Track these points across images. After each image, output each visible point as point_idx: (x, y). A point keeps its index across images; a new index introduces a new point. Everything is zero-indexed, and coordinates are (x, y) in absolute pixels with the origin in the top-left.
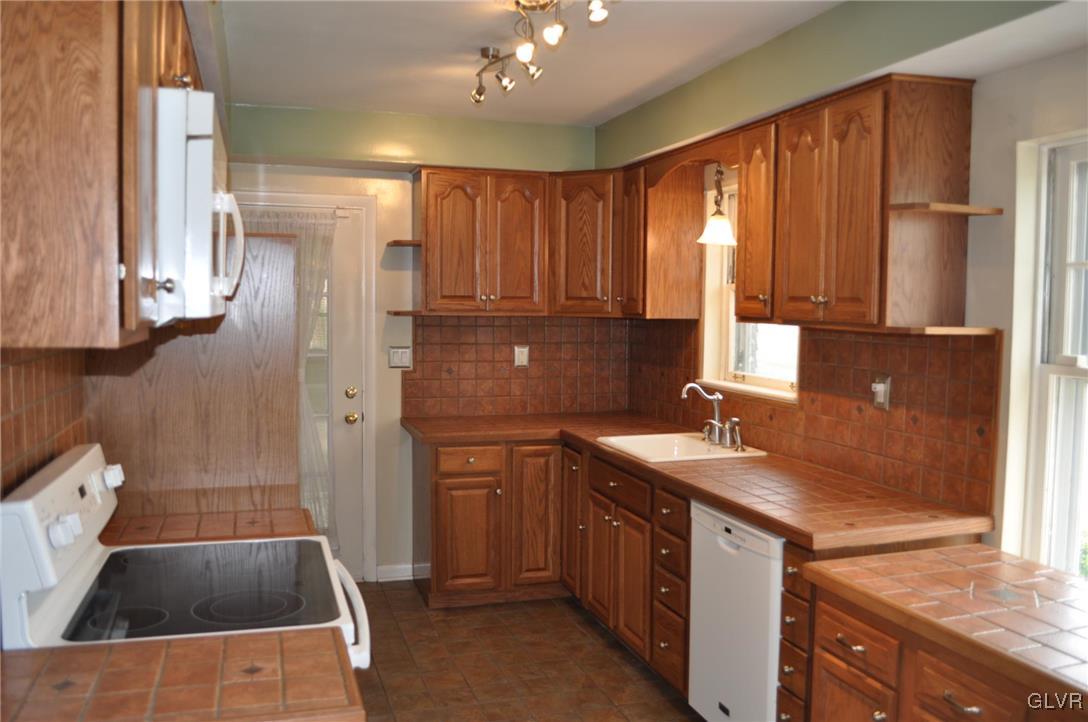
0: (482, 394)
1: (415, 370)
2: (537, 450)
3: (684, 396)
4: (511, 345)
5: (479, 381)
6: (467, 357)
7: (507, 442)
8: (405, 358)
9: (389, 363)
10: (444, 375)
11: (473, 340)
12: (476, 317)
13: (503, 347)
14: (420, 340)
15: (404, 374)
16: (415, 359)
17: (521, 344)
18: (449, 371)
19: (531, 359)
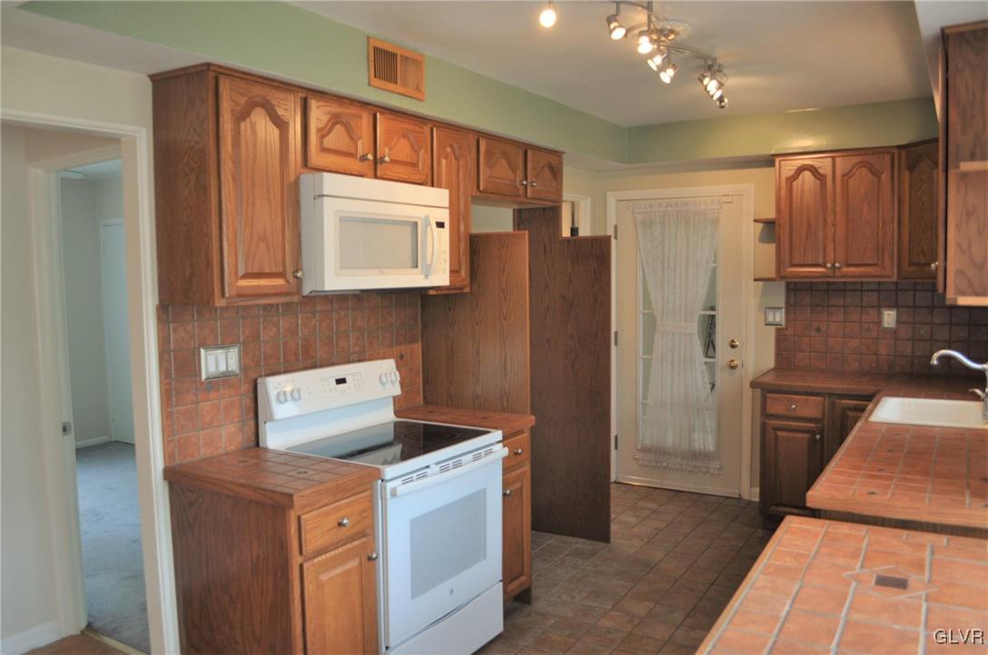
0: (848, 352)
1: (787, 328)
2: (857, 405)
3: (935, 362)
4: (879, 308)
5: (846, 340)
6: (835, 318)
7: (830, 395)
8: (779, 317)
9: (765, 320)
10: (813, 333)
11: (841, 303)
12: (845, 283)
13: (870, 309)
14: (792, 302)
15: (778, 331)
16: (787, 318)
17: (890, 307)
18: (818, 330)
19: (898, 322)
